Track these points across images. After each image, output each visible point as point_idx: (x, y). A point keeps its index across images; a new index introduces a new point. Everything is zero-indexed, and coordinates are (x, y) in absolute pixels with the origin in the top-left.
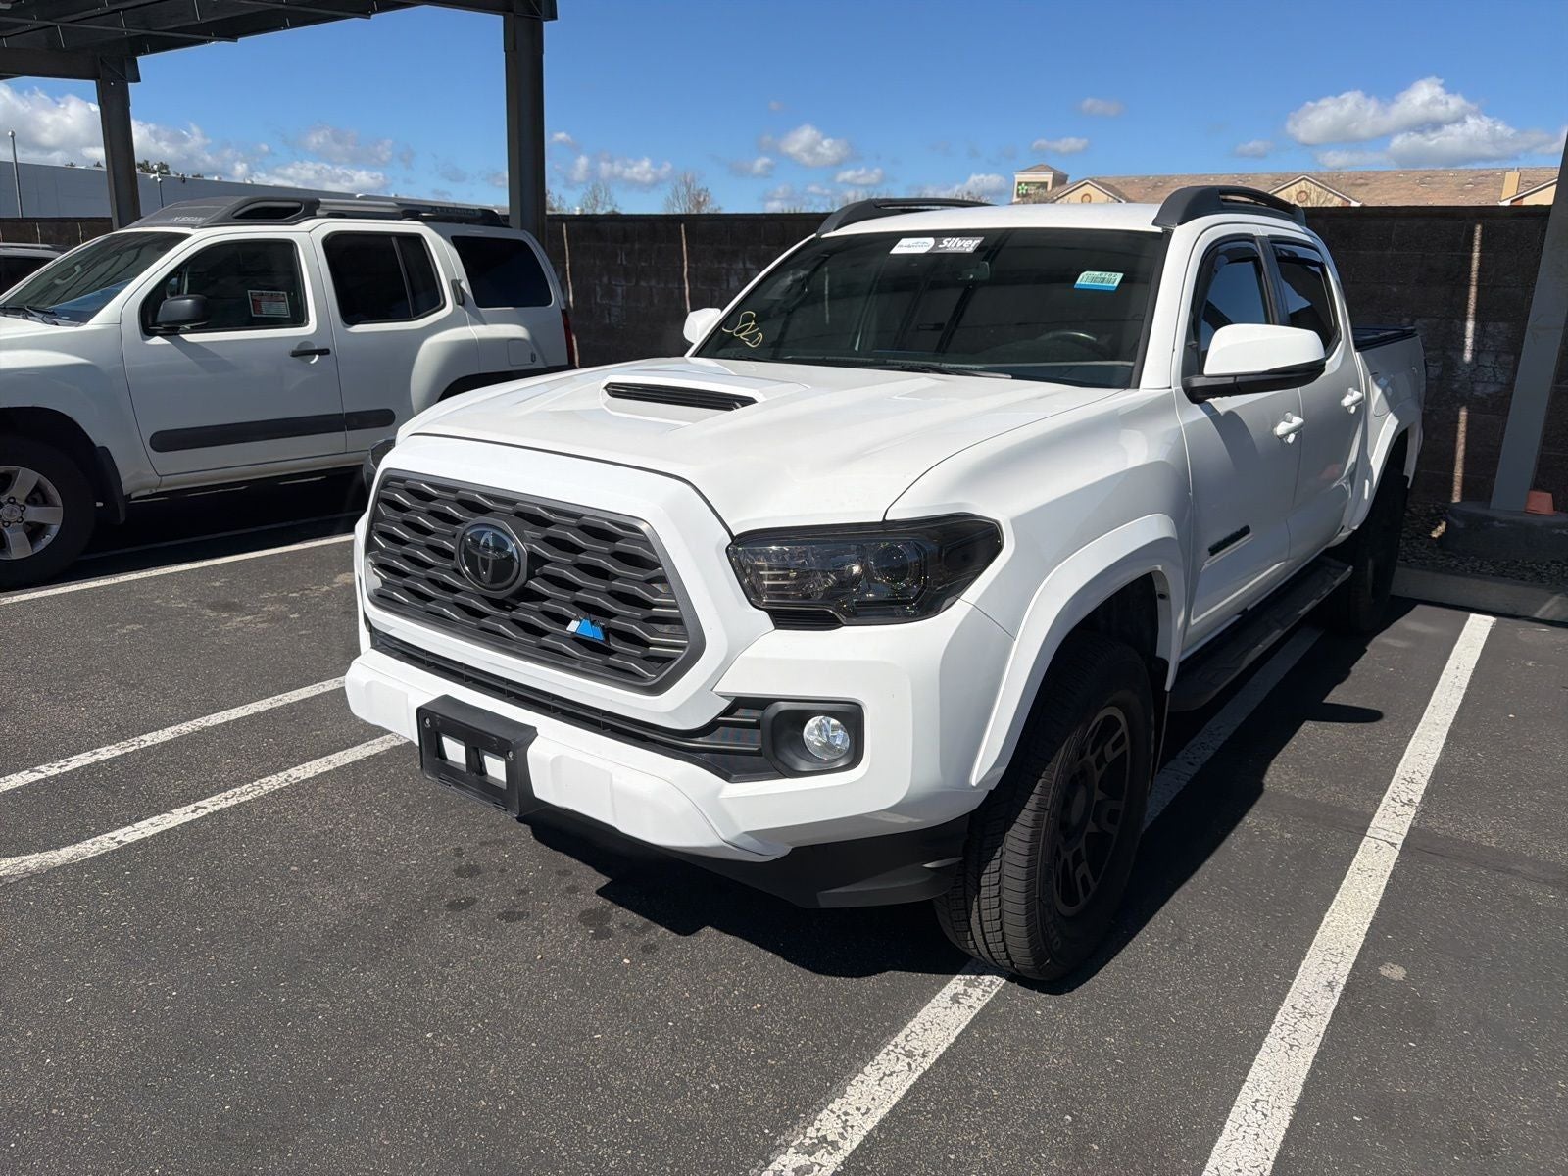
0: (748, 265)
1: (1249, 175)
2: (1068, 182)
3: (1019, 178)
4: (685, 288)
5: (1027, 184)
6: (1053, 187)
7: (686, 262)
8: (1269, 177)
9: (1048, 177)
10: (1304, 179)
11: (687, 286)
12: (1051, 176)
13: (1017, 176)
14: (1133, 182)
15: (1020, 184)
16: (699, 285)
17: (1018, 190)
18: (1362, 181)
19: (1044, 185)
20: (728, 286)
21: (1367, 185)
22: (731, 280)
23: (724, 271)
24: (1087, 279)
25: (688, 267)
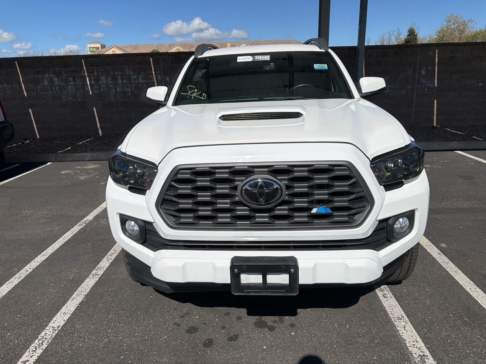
0: (51, 76)
1: (162, 44)
2: (106, 47)
3: (89, 46)
4: (22, 87)
5: (92, 48)
6: (101, 49)
7: (20, 76)
8: (168, 45)
9: (99, 45)
10: (177, 45)
11: (23, 85)
12: (100, 45)
13: (88, 45)
14: (128, 47)
15: (90, 48)
16: (29, 85)
17: (90, 50)
18: (192, 46)
19: (98, 48)
20: (43, 84)
21: (194, 47)
22: (44, 81)
23: (40, 79)
24: (317, 66)
25: (22, 78)
